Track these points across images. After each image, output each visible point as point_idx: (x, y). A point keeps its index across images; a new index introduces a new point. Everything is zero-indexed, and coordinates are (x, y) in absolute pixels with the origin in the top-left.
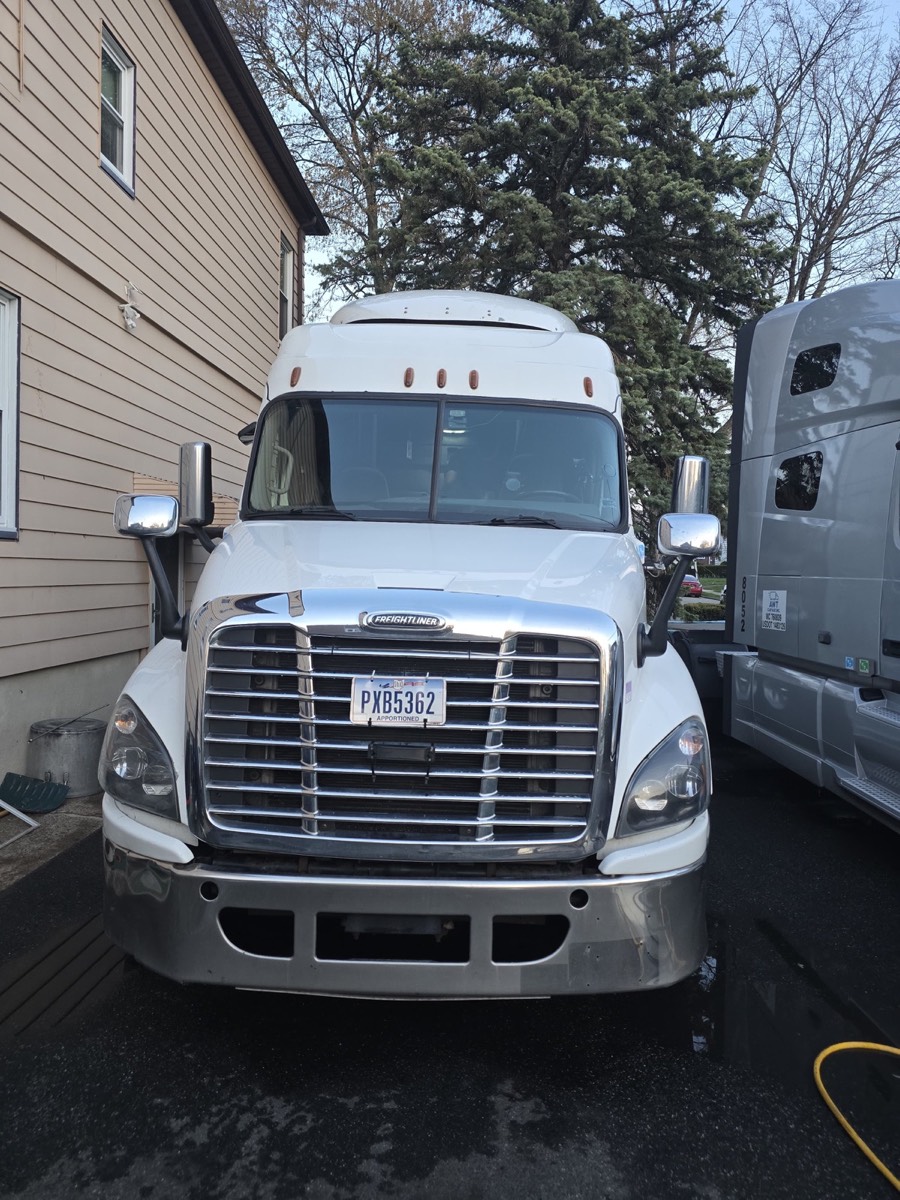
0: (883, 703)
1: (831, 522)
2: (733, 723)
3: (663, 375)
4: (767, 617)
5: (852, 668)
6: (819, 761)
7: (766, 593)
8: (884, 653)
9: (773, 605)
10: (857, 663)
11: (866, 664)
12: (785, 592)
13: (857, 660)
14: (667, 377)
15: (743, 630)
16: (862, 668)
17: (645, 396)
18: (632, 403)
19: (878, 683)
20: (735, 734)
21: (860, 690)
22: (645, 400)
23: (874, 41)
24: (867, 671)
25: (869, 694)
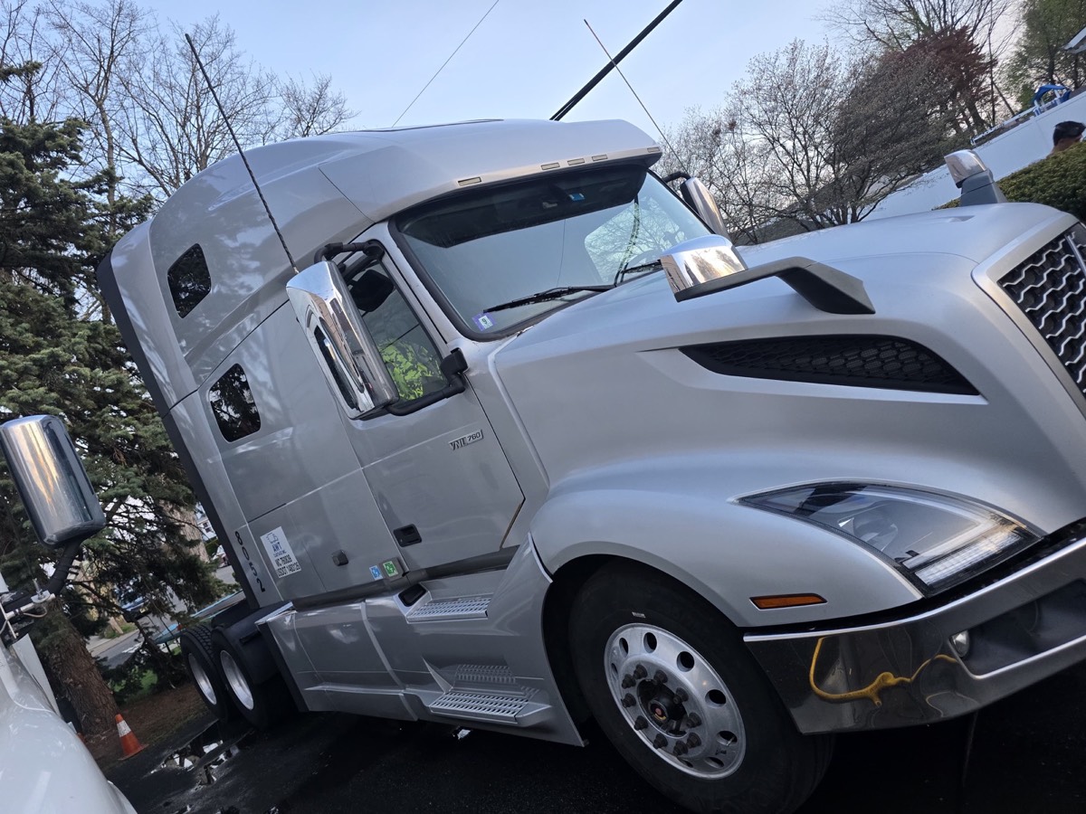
0: (427, 597)
1: (290, 430)
2: (302, 694)
3: (53, 356)
4: (278, 564)
5: (380, 577)
6: (401, 693)
7: (263, 538)
8: (403, 545)
9: (276, 548)
10: (384, 571)
11: (391, 566)
12: (280, 528)
13: (381, 566)
14: (59, 356)
15: (263, 590)
16: (390, 573)
17: (41, 386)
18: (24, 398)
19: (413, 578)
20: (313, 706)
21: (400, 596)
22: (42, 390)
23: (159, 42)
24: (396, 573)
25: (411, 594)
